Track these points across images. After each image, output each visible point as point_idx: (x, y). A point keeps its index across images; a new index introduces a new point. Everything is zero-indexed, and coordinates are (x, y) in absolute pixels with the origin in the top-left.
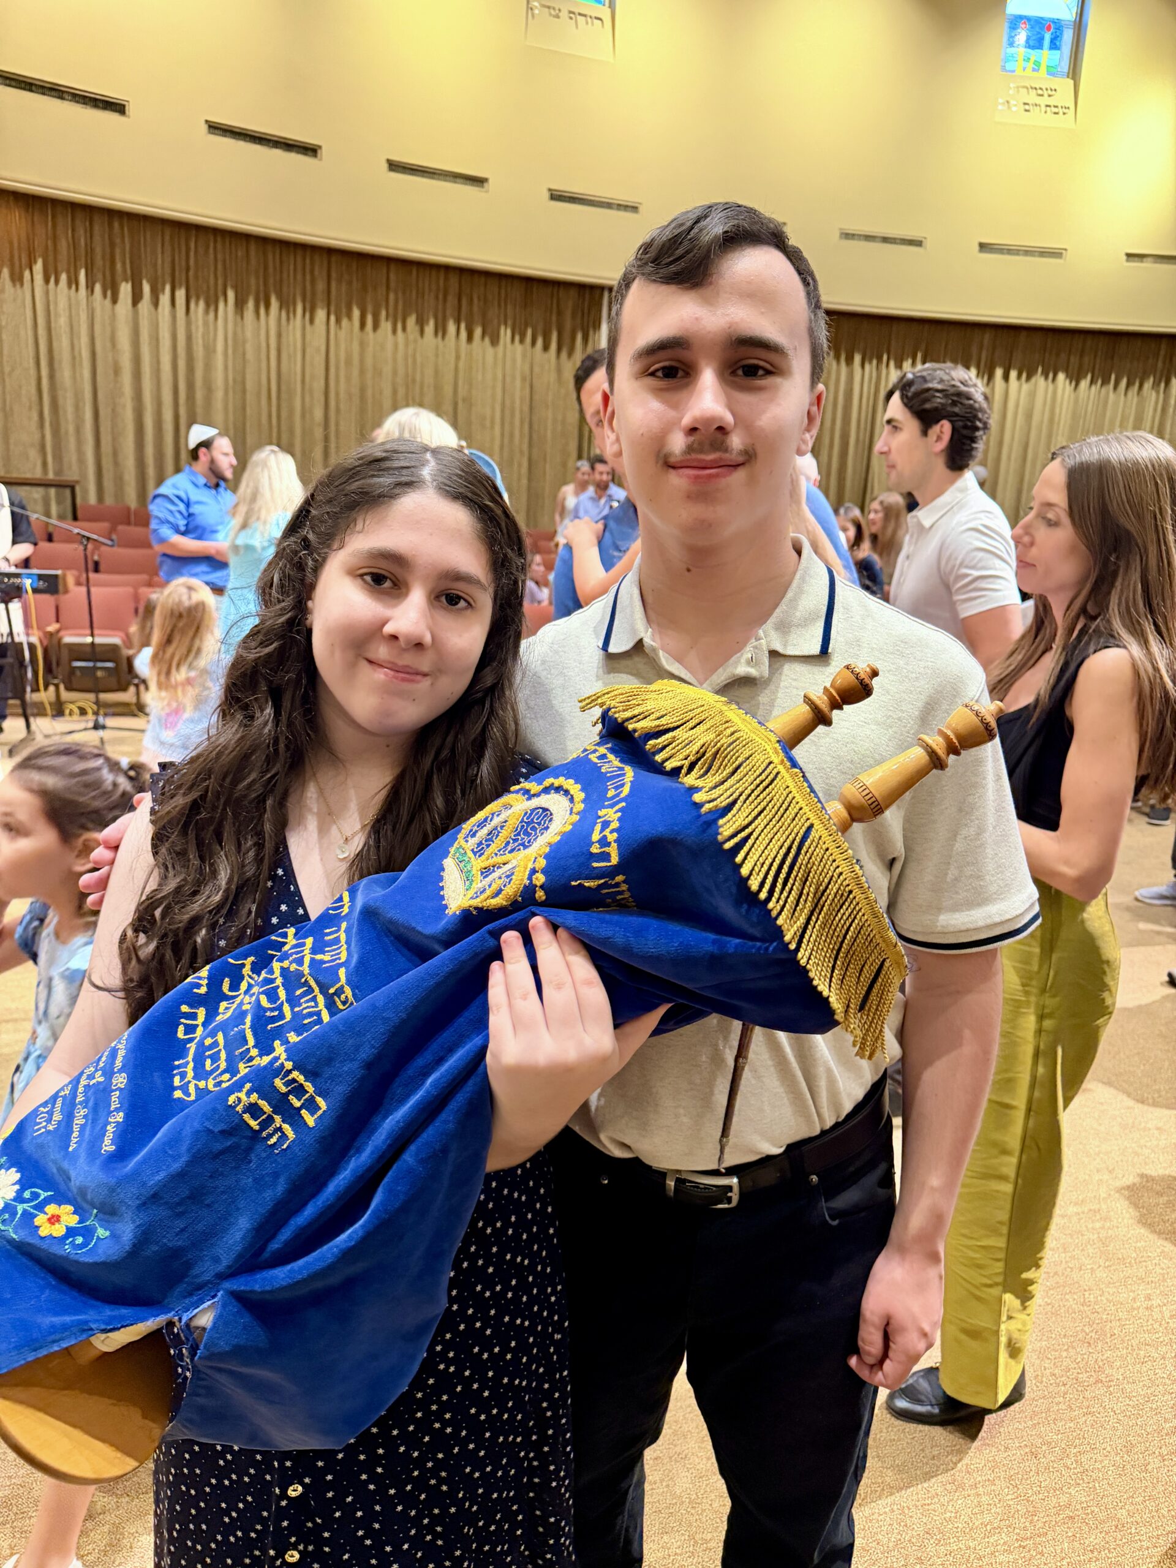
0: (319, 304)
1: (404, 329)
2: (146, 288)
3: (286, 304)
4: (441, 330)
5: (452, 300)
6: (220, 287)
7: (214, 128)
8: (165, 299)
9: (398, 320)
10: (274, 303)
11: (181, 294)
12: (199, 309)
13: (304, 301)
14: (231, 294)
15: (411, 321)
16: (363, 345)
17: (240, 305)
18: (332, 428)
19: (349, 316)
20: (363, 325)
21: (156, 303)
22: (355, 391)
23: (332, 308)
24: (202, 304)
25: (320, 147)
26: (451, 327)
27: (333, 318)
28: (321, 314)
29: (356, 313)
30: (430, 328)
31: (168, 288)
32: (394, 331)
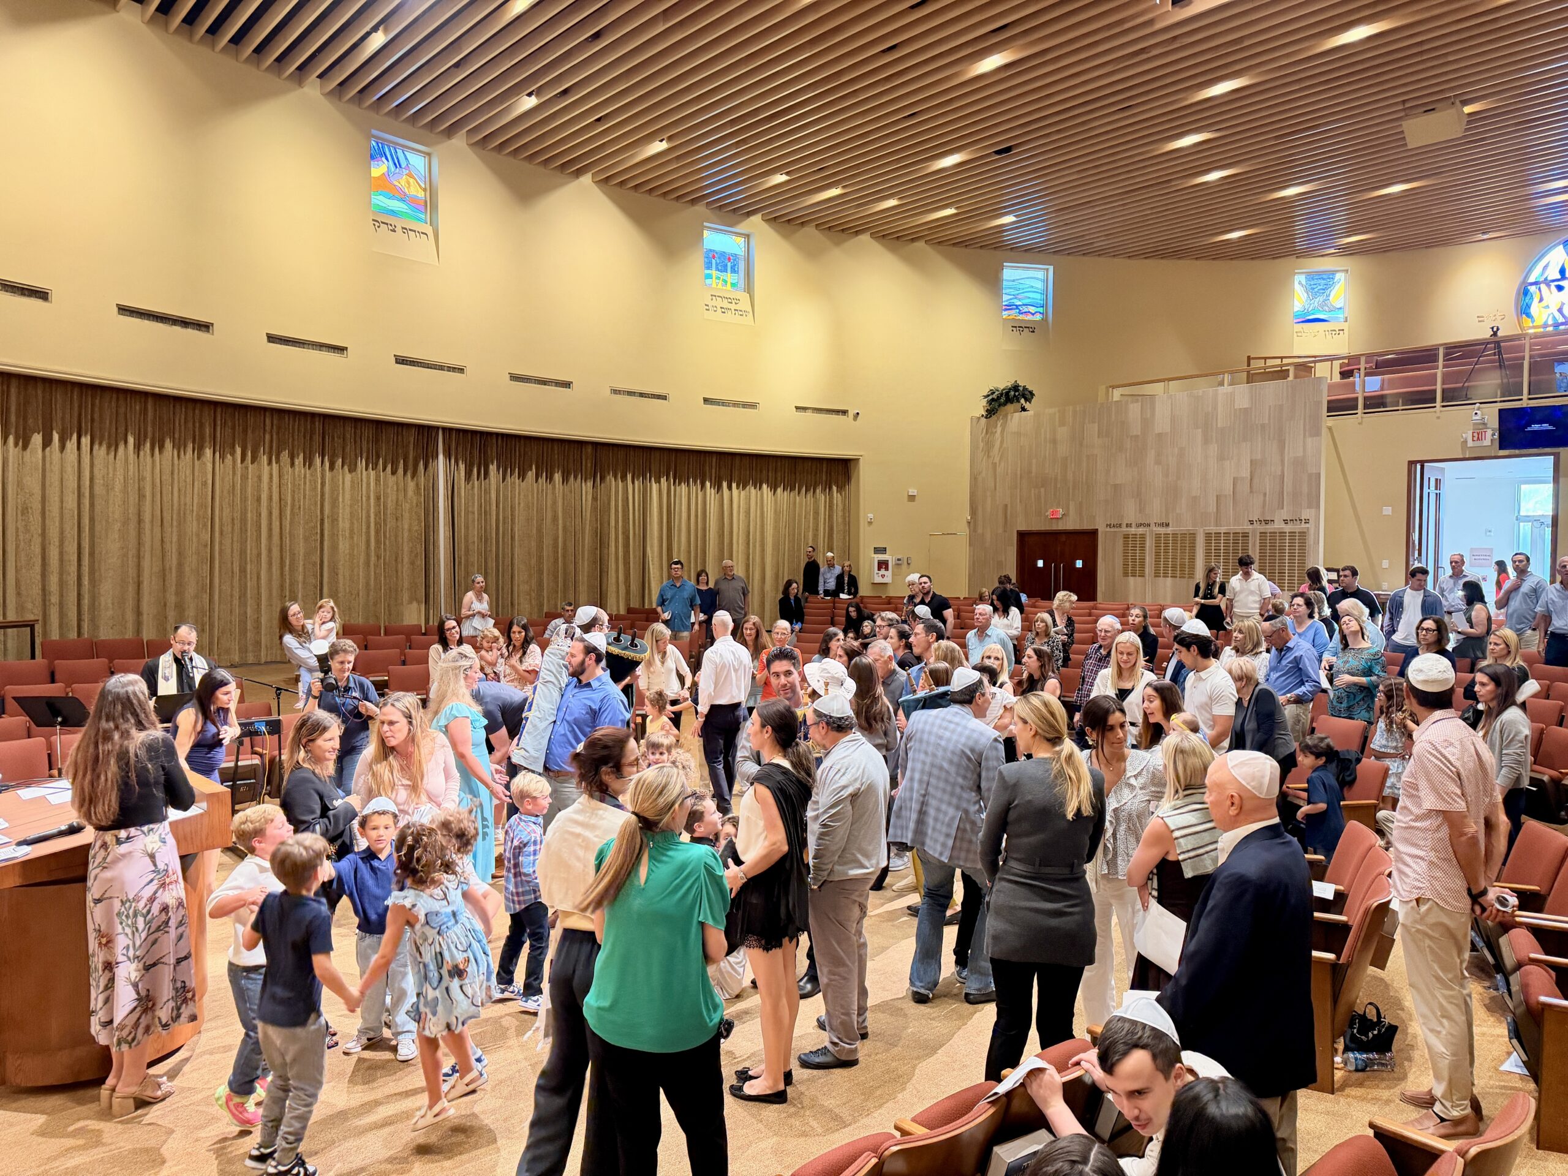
0: (207, 444)
1: (278, 461)
2: (56, 437)
4: (309, 462)
5: (317, 438)
6: (121, 436)
7: (124, 310)
9: (274, 455)
10: (168, 444)
11: (86, 441)
12: (101, 452)
13: (194, 443)
14: (131, 440)
16: (244, 477)
17: (138, 447)
18: (217, 548)
19: (233, 454)
20: (243, 460)
21: (63, 447)
22: (237, 515)
23: (218, 448)
24: (104, 447)
25: (212, 324)
26: (318, 461)
27: (217, 454)
29: (239, 450)
30: (299, 460)
32: (270, 463)
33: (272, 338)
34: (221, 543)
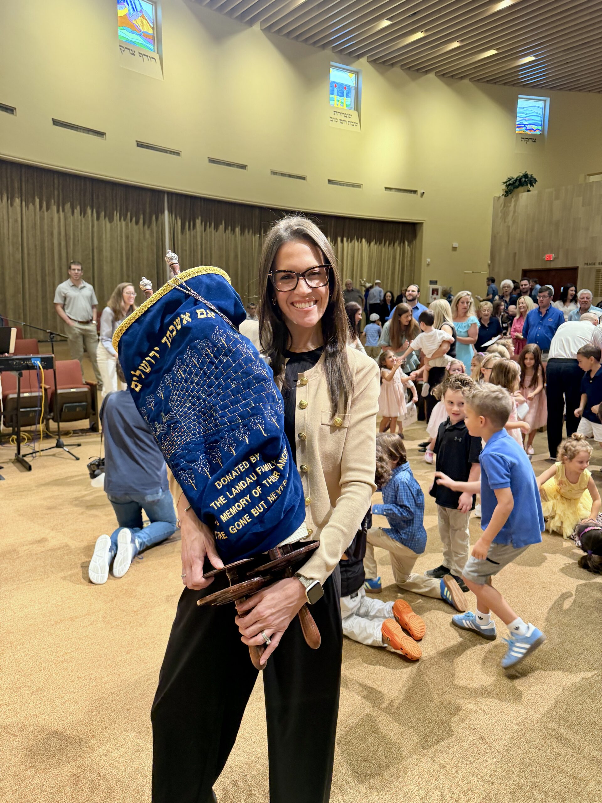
0: (17, 195)
1: (63, 211)
4: (83, 212)
5: (88, 195)
9: (61, 205)
13: (7, 193)
15: (68, 206)
16: (42, 218)
18: (26, 264)
19: (34, 204)
20: (41, 207)
22: (38, 243)
23: (24, 198)
25: (15, 108)
26: (89, 211)
27: (24, 203)
28: (17, 201)
29: (37, 201)
30: (77, 211)
32: (58, 211)
33: (56, 122)
34: (28, 262)
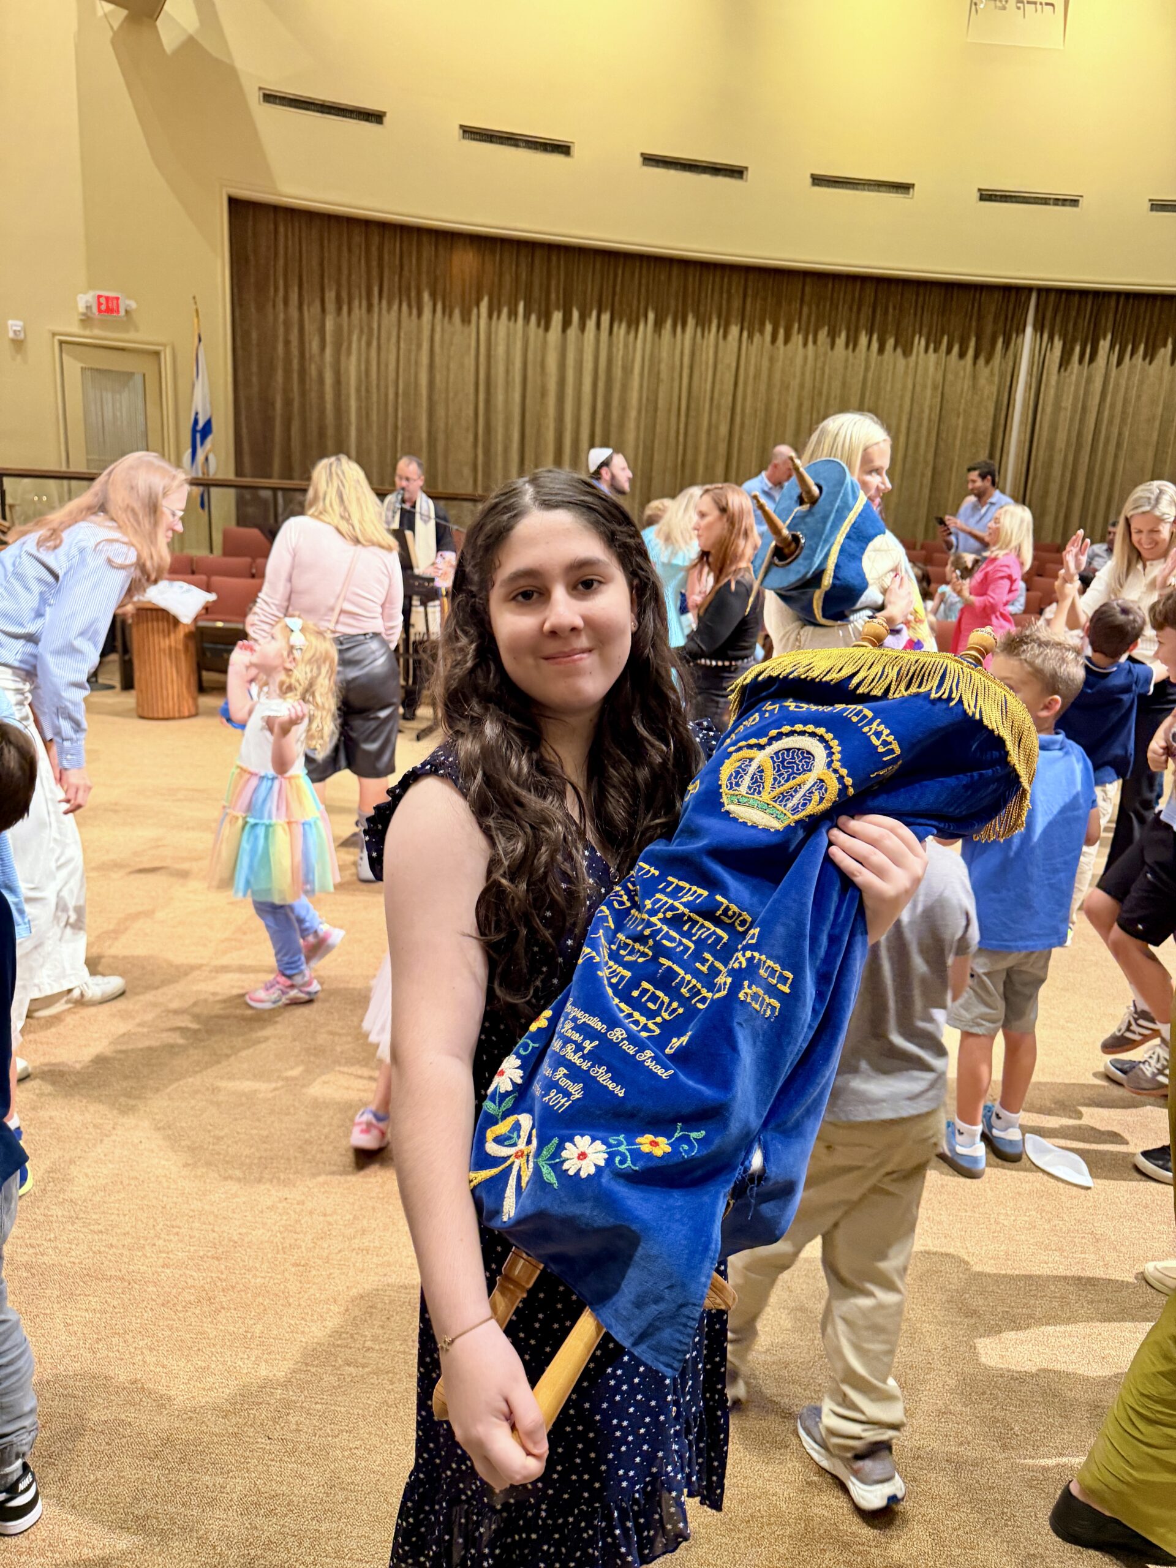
0: (733, 320)
1: (815, 342)
2: (576, 315)
3: (702, 323)
4: (852, 342)
5: (866, 311)
6: (642, 311)
7: (650, 160)
8: (591, 324)
9: (810, 332)
10: (691, 321)
11: (606, 318)
12: (621, 330)
13: (719, 318)
14: (651, 316)
15: (823, 334)
16: (772, 360)
17: (659, 325)
19: (762, 332)
20: (774, 339)
21: (583, 327)
22: (761, 406)
23: (746, 325)
24: (624, 326)
25: (746, 168)
26: (863, 340)
27: (745, 334)
28: (734, 330)
29: (769, 328)
30: (841, 341)
31: (594, 314)
32: (805, 344)
33: (818, 180)
34: (741, 439)
